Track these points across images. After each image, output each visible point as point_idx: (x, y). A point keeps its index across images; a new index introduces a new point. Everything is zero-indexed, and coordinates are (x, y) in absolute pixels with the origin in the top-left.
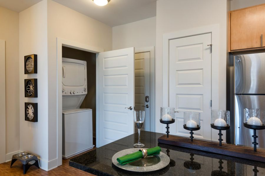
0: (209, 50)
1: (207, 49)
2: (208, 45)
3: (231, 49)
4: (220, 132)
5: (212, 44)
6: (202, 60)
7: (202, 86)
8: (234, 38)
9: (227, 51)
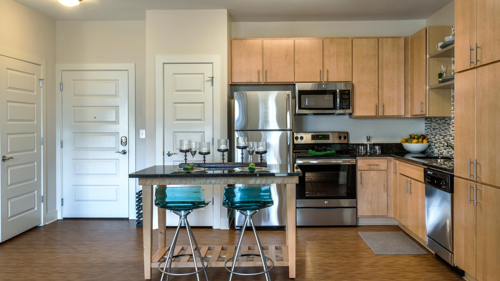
0: (210, 83)
1: (208, 81)
2: (209, 77)
3: (233, 81)
4: (223, 154)
5: (214, 76)
6: (203, 93)
7: (203, 122)
8: (236, 69)
9: (228, 82)
